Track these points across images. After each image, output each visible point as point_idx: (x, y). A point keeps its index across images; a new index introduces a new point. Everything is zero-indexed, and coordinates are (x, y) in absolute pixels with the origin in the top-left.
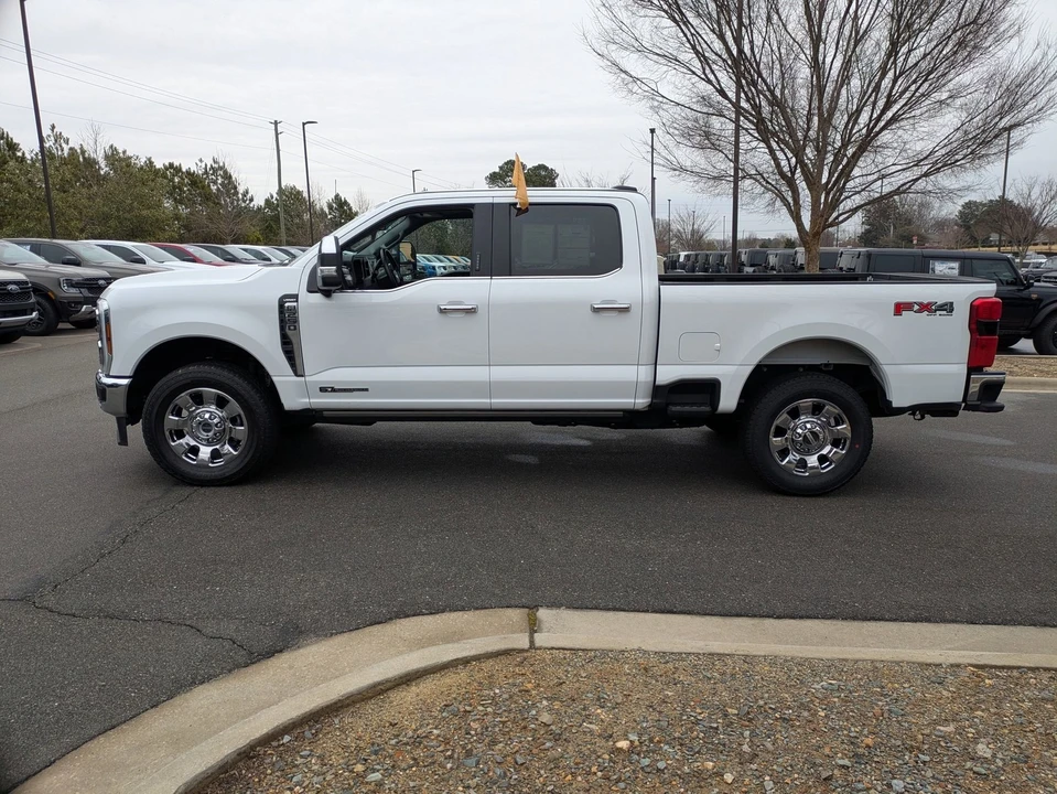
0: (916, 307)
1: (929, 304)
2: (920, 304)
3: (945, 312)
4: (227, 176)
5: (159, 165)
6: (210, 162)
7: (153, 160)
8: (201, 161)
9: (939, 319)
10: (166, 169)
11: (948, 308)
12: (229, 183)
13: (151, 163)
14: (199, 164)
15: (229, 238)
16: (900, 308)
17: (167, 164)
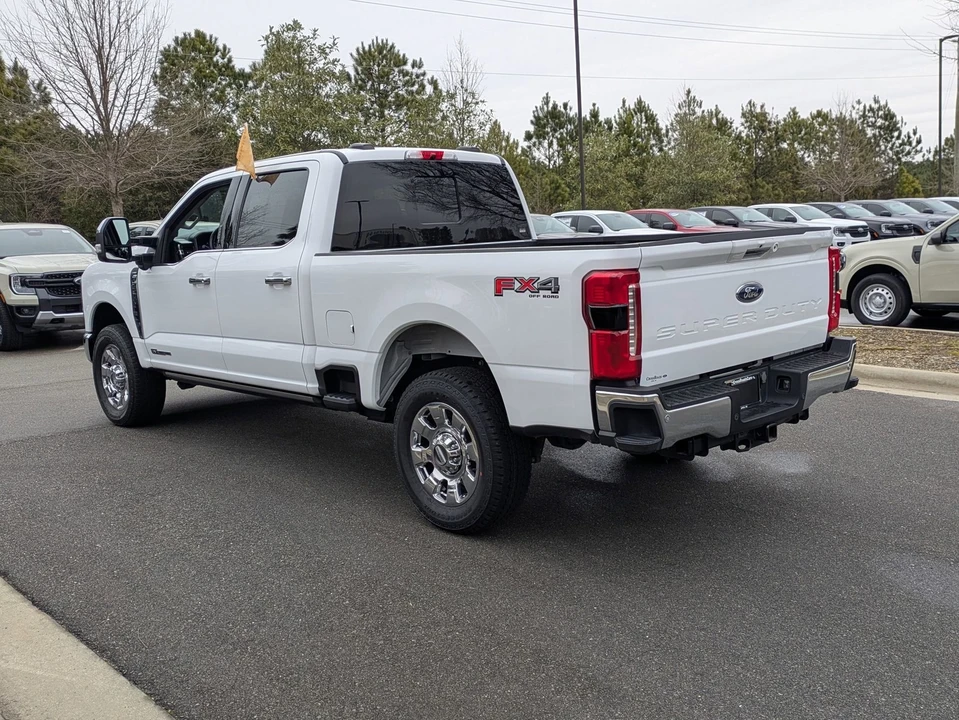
0: (517, 285)
1: (532, 280)
2: (521, 280)
3: (549, 293)
4: (889, 116)
5: (804, 114)
6: (869, 102)
7: (797, 110)
8: (859, 102)
9: (542, 302)
10: (814, 118)
11: (552, 286)
12: (890, 124)
13: (795, 113)
14: (857, 106)
15: (843, 195)
16: (502, 285)
17: (815, 112)
